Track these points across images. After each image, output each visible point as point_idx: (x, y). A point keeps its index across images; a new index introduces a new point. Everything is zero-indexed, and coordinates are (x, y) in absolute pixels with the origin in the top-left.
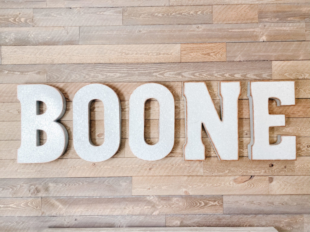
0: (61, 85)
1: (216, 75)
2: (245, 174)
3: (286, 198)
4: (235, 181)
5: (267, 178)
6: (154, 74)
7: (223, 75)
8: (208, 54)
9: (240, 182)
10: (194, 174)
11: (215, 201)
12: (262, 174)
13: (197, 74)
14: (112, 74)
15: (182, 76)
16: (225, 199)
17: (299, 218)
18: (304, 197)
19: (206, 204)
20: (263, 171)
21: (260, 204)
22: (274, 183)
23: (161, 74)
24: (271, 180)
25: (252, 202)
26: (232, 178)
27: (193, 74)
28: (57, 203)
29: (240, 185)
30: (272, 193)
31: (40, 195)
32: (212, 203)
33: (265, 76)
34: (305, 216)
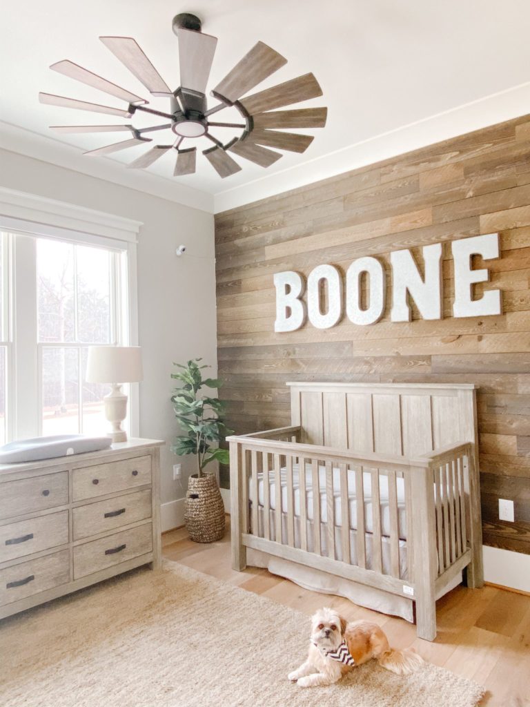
0: (301, 270)
1: (423, 240)
2: (453, 334)
3: (497, 357)
4: (443, 340)
5: (476, 337)
6: (369, 249)
7: (429, 239)
8: (415, 222)
9: (447, 342)
10: (404, 336)
11: (424, 361)
12: (470, 333)
13: (406, 242)
14: (336, 255)
15: (393, 246)
16: (433, 359)
17: (511, 378)
18: (517, 355)
19: (415, 363)
20: (471, 330)
21: (468, 363)
22: (483, 341)
23: (375, 248)
24: (480, 338)
25: (460, 362)
26: (439, 338)
27: (402, 243)
28: (301, 364)
29: (448, 345)
30: (481, 352)
31: (291, 357)
32: (421, 363)
33: (472, 232)
34: (519, 375)
